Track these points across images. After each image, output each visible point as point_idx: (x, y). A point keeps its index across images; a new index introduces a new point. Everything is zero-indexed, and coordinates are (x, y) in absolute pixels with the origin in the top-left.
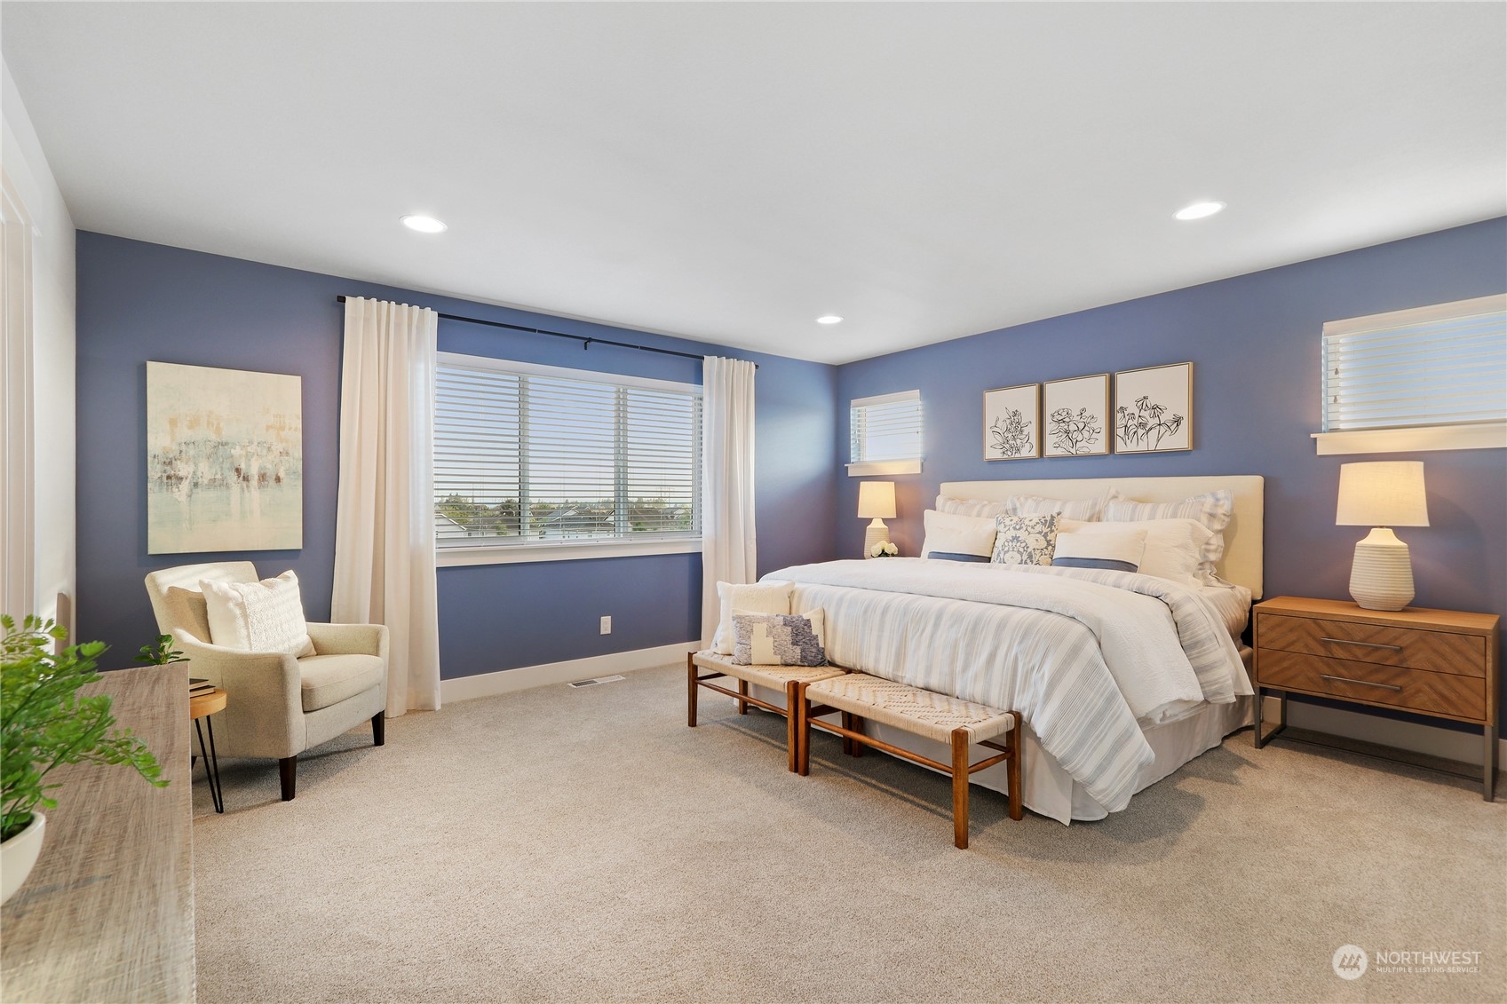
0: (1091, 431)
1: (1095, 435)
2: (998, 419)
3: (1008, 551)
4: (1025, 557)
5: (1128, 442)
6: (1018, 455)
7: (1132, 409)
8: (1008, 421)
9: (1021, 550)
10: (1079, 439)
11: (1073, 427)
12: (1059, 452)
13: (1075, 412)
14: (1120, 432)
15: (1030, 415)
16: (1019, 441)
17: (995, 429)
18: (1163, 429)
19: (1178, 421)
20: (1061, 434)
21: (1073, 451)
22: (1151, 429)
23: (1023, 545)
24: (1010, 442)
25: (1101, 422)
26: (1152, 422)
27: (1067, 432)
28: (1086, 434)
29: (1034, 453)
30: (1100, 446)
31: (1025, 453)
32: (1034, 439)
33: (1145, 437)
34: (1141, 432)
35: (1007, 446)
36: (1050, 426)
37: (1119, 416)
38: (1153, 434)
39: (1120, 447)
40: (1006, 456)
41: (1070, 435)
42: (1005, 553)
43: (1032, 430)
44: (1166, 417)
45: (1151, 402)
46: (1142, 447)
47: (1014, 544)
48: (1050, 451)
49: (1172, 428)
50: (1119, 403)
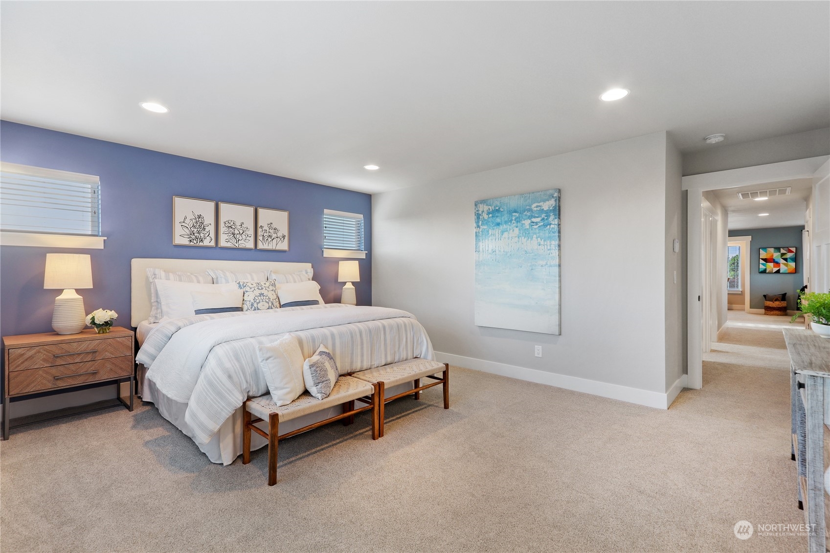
0: (247, 236)
1: (248, 238)
2: (185, 218)
3: (259, 302)
4: (270, 305)
5: (264, 244)
6: (201, 244)
7: (266, 228)
8: (194, 221)
9: (267, 300)
10: (240, 238)
11: (237, 232)
12: (229, 245)
13: (238, 224)
14: (260, 238)
15: (209, 219)
16: (202, 235)
17: (183, 224)
18: (278, 239)
19: (284, 237)
20: (230, 234)
21: (237, 245)
22: (273, 239)
23: (267, 298)
24: (196, 234)
25: (251, 232)
26: (274, 236)
27: (234, 234)
28: (244, 237)
29: (213, 244)
30: (250, 245)
31: (206, 243)
32: (212, 235)
33: (271, 242)
34: (270, 239)
35: (193, 237)
36: (222, 229)
37: (260, 230)
38: (275, 241)
39: (260, 246)
40: (192, 243)
41: (235, 236)
42: (258, 303)
43: (211, 229)
44: (280, 234)
45: (274, 226)
46: (270, 247)
47: (262, 298)
48: (223, 243)
49: (282, 240)
50: (260, 224)
